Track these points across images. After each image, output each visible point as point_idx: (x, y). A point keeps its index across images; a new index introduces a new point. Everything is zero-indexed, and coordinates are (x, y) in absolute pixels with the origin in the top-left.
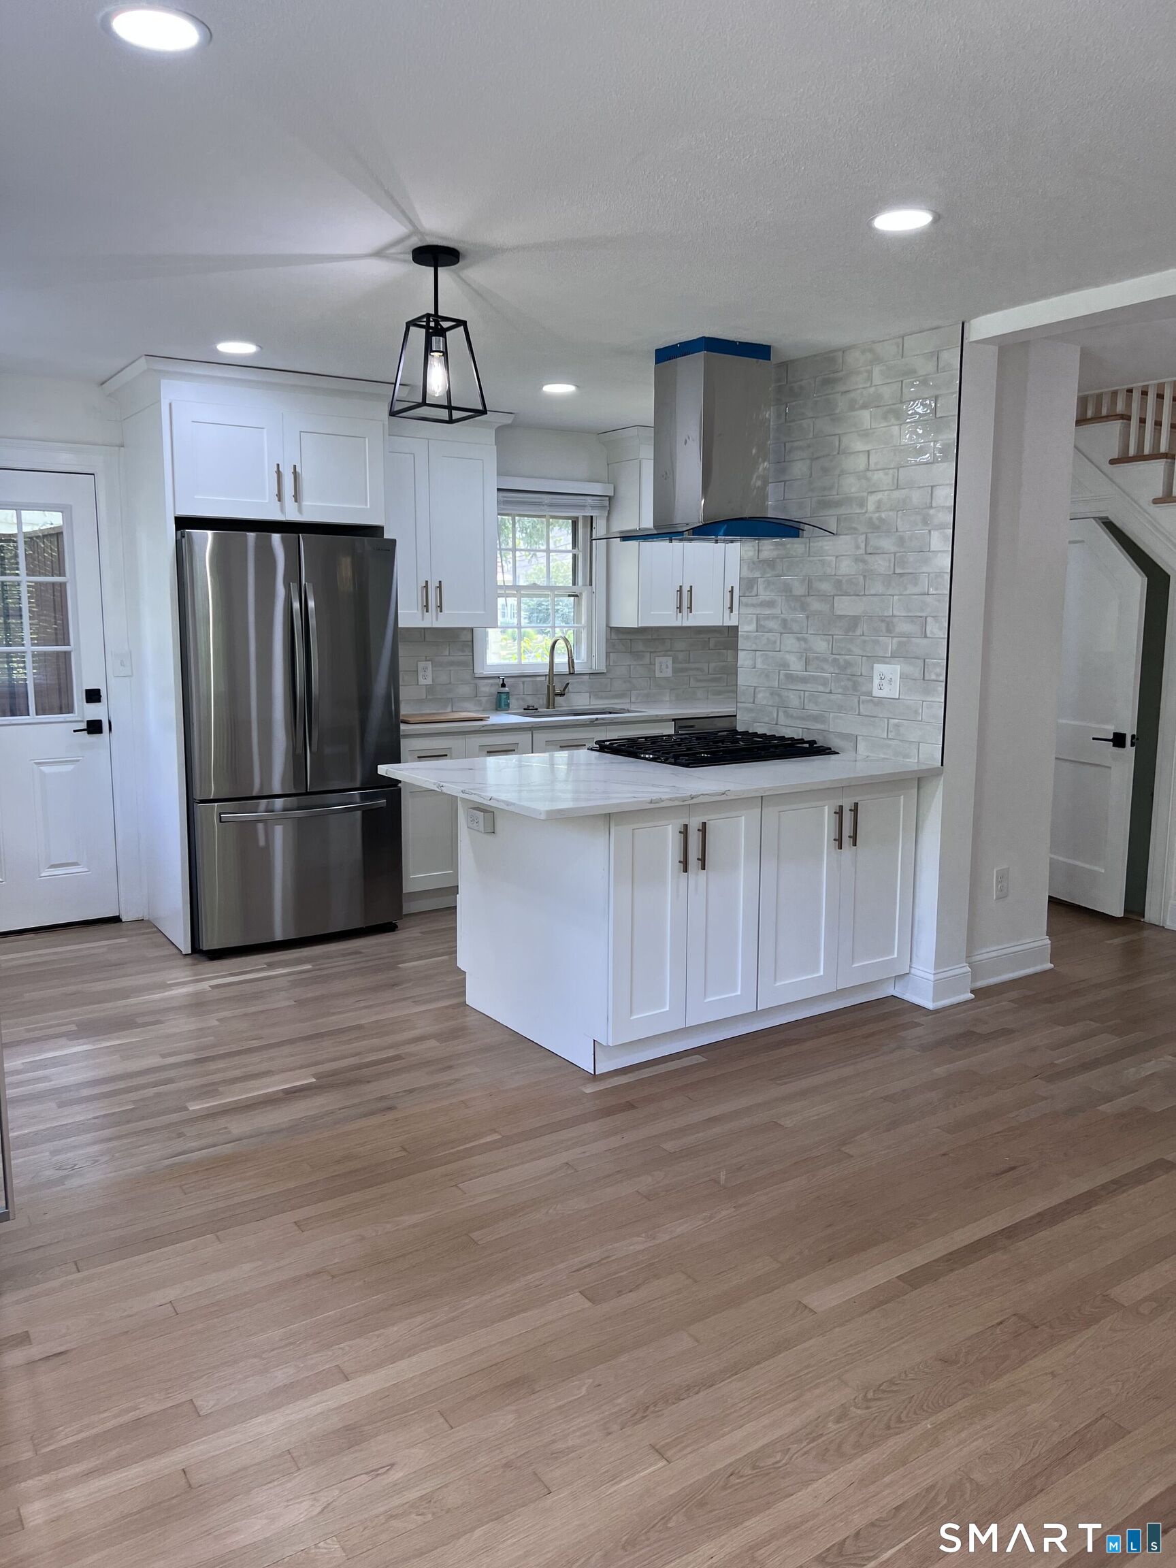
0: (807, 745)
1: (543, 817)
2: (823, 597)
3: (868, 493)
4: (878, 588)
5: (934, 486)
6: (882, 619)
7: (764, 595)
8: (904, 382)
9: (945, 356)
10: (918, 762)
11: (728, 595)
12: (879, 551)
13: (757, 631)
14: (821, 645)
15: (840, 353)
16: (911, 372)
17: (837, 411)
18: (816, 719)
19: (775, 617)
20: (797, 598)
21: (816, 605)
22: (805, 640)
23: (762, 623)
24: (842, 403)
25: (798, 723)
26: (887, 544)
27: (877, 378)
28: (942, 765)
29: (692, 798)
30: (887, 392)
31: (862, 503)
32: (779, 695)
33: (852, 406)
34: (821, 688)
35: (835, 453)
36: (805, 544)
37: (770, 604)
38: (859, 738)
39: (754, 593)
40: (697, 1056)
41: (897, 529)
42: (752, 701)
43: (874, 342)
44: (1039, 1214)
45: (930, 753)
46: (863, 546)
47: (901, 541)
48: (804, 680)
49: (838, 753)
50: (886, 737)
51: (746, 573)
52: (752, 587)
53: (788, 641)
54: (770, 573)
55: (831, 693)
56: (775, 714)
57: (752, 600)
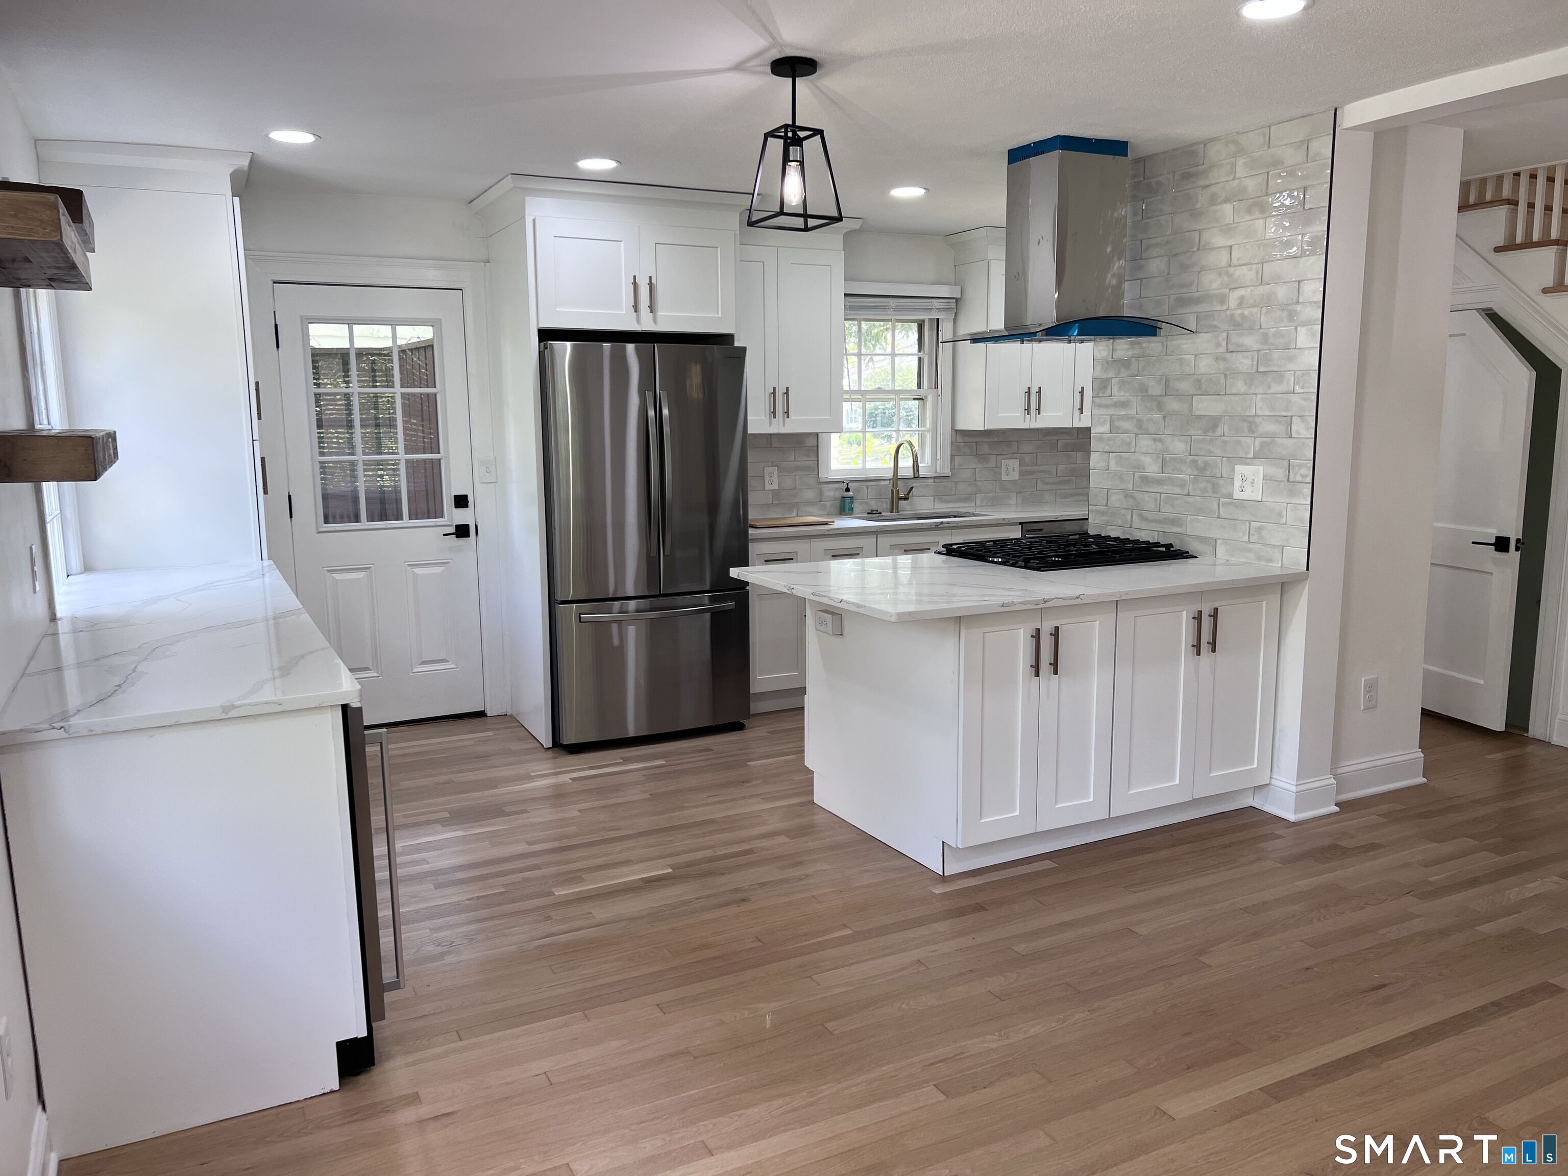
0: (1163, 549)
1: (893, 619)
2: (1179, 396)
3: (1230, 290)
4: (1240, 386)
5: (1302, 281)
6: (1244, 419)
7: (1118, 394)
8: (1271, 173)
9: (1315, 145)
10: (1281, 567)
11: (1078, 396)
12: (1240, 349)
13: (1111, 433)
14: (1179, 446)
15: (1202, 146)
16: (1277, 163)
17: (1199, 206)
18: (1174, 522)
19: (1128, 418)
20: (1153, 397)
21: (1173, 405)
22: (1161, 440)
23: (1116, 423)
24: (1202, 199)
25: (1154, 526)
26: (1250, 341)
27: (1240, 172)
28: (1308, 569)
29: (1045, 602)
30: (1252, 185)
31: (1223, 299)
32: (1133, 498)
33: (1213, 200)
34: (1178, 491)
35: (1196, 249)
36: (1162, 342)
37: (1124, 404)
38: (1219, 542)
39: (1108, 393)
40: (1048, 861)
41: (1260, 326)
42: (1105, 504)
43: (1238, 133)
44: (1412, 1033)
45: (1295, 558)
46: (1224, 344)
47: (1265, 339)
48: (1159, 482)
49: (1197, 557)
50: (1247, 540)
51: (1099, 373)
52: (1105, 388)
53: (1145, 443)
54: (1124, 373)
55: (1189, 495)
56: (1129, 517)
57: (1103, 401)
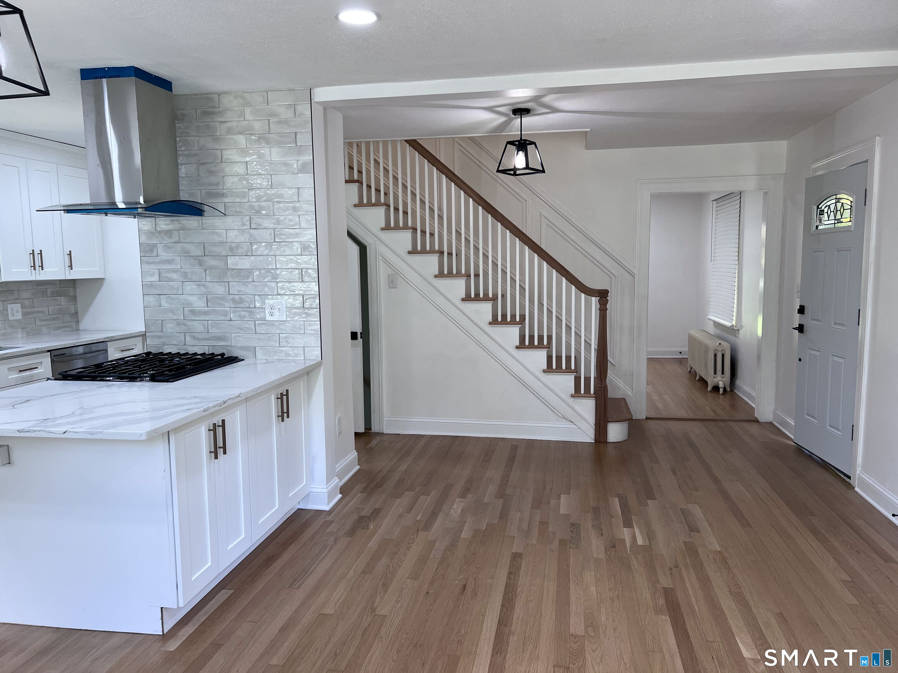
0: (220, 357)
2: (217, 256)
3: (249, 189)
4: (262, 249)
5: (300, 188)
6: (268, 270)
7: (164, 255)
8: (270, 121)
9: (299, 108)
10: (304, 359)
11: (67, 258)
12: (261, 227)
13: (160, 281)
14: (220, 290)
15: (216, 96)
16: (274, 115)
17: (218, 134)
18: (220, 339)
19: (174, 271)
20: (195, 257)
21: (211, 262)
22: (204, 286)
23: (164, 275)
24: (222, 130)
25: (204, 343)
26: (266, 223)
27: (248, 115)
28: (322, 359)
29: (225, 403)
30: (258, 126)
31: (244, 195)
32: (185, 325)
33: (230, 131)
34: (222, 318)
35: (219, 161)
36: (198, 221)
37: (170, 262)
38: (257, 349)
39: (155, 254)
40: (224, 590)
41: (274, 214)
42: (160, 330)
43: (244, 92)
45: (315, 354)
46: (248, 223)
47: (278, 222)
48: (205, 313)
49: (244, 360)
50: (278, 346)
51: (144, 239)
52: (151, 251)
53: (190, 287)
54: (167, 240)
55: (231, 320)
56: (183, 338)
57: (150, 260)
